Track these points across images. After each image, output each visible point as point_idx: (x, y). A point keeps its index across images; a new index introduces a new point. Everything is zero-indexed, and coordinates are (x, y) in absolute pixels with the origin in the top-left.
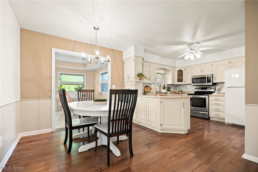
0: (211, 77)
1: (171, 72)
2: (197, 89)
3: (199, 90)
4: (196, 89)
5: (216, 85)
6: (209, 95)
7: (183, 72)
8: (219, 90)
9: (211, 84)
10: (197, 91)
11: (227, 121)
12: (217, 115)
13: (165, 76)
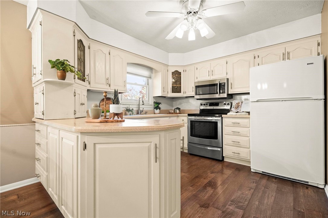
0: (225, 83)
1: (161, 73)
2: (204, 104)
3: (206, 107)
4: (202, 105)
5: (232, 98)
6: (223, 116)
7: (181, 75)
8: (238, 106)
9: (225, 95)
10: (203, 109)
11: (254, 167)
12: (236, 154)
13: (150, 80)
